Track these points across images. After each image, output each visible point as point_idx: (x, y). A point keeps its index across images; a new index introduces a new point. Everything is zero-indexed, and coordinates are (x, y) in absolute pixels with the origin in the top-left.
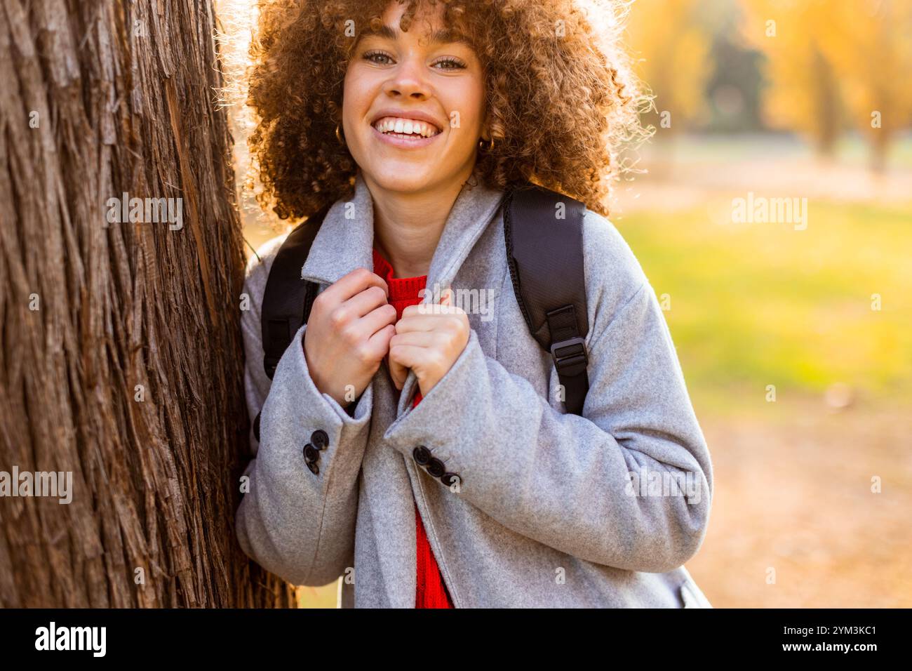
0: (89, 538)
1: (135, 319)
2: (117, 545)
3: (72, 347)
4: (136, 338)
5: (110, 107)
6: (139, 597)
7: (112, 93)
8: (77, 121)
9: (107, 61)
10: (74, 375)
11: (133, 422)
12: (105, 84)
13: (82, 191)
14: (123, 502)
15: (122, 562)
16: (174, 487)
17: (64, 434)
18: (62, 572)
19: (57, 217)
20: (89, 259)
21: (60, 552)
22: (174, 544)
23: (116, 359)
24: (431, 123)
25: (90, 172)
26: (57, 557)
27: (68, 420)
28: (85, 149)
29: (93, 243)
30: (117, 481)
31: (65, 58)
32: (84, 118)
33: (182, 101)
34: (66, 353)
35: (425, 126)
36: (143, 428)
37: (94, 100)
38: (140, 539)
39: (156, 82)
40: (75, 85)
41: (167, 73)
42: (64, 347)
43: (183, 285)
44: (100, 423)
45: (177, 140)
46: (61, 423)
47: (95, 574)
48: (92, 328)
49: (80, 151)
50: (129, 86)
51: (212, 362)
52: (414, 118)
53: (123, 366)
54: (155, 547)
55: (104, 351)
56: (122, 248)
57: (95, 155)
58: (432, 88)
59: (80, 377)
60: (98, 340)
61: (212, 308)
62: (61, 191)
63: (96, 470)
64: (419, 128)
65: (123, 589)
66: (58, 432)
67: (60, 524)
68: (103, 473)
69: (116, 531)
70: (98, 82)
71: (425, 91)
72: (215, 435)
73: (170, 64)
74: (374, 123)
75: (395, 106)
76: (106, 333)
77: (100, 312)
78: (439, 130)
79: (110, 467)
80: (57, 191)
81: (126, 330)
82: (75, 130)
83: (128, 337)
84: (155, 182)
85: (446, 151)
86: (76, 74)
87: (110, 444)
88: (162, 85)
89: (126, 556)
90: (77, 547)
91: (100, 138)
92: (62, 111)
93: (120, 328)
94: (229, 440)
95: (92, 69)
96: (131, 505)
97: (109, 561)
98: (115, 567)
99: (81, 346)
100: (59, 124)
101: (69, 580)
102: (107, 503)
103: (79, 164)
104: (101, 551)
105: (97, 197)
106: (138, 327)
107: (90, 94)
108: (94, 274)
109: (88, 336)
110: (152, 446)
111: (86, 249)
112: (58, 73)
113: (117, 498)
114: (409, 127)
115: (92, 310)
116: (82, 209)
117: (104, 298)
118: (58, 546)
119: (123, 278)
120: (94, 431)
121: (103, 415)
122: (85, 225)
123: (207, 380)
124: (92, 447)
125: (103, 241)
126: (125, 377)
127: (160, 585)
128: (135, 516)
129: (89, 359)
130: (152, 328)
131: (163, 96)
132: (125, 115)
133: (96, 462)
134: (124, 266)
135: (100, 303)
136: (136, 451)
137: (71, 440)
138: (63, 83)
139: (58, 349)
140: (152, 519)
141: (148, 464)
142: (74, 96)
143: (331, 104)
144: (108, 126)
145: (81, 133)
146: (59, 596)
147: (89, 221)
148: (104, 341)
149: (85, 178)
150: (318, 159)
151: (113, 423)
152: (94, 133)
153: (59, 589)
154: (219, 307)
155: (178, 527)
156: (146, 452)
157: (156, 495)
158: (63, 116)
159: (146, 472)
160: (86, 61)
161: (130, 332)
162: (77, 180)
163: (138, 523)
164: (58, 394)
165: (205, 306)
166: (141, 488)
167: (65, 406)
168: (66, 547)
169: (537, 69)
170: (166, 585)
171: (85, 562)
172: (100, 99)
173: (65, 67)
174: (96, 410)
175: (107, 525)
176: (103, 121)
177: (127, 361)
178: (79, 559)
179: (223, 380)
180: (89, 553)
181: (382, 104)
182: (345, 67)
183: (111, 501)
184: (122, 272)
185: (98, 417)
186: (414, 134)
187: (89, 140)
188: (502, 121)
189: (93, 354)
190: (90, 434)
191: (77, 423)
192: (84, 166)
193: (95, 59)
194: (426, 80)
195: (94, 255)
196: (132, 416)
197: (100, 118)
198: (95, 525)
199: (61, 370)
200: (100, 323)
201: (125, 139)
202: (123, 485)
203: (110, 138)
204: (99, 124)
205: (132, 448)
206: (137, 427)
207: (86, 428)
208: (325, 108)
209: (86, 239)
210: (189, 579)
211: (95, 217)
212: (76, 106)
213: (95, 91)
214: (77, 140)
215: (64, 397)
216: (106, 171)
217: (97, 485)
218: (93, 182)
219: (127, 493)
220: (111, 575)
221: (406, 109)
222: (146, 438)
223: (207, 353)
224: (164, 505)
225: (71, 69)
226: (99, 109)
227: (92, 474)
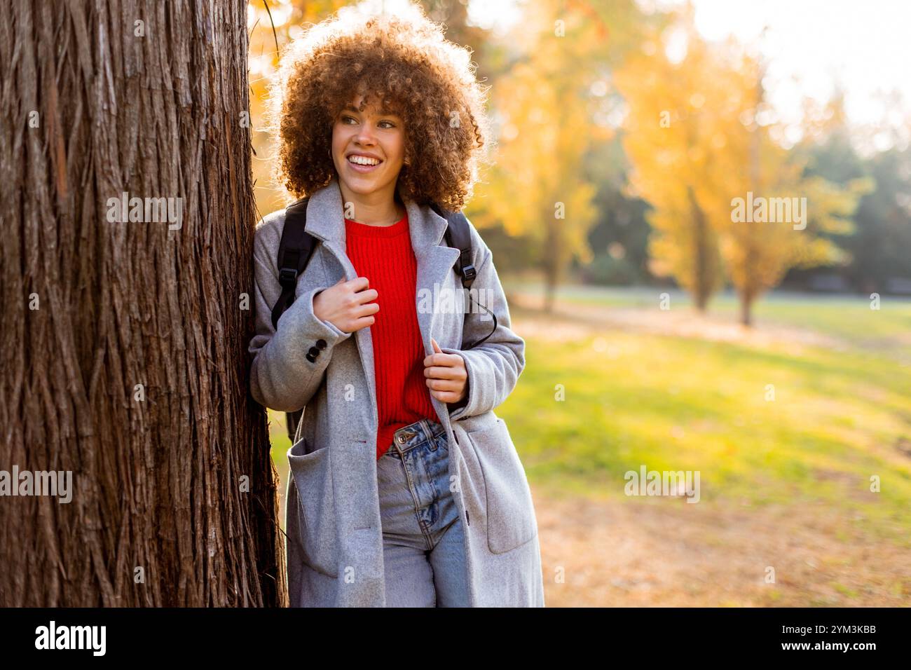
0: (179, 340)
1: (208, 232)
2: (192, 347)
3: (178, 240)
4: (208, 242)
5: (204, 121)
6: (200, 378)
7: (205, 114)
8: (189, 125)
9: (204, 96)
10: (178, 254)
11: (203, 285)
12: (203, 108)
13: (189, 161)
14: (197, 325)
15: (194, 357)
16: (219, 326)
17: (172, 283)
18: (166, 354)
19: (177, 171)
20: (190, 196)
21: (166, 343)
22: (218, 356)
23: (198, 251)
24: (376, 158)
25: (193, 152)
26: (164, 346)
27: (174, 276)
28: (191, 139)
29: (192, 189)
30: (195, 314)
31: (186, 93)
32: (192, 124)
33: (232, 127)
34: (176, 242)
35: (373, 160)
36: (208, 289)
37: (197, 116)
38: (203, 348)
39: (221, 113)
40: (190, 108)
41: (227, 111)
42: (175, 239)
43: (226, 226)
44: (189, 282)
45: (229, 147)
46: (171, 277)
47: (181, 359)
48: (188, 232)
49: (189, 141)
50: (213, 112)
51: (237, 273)
52: (368, 156)
53: (201, 255)
54: (209, 354)
55: (193, 245)
56: (205, 194)
57: (196, 144)
58: (377, 140)
59: (181, 255)
60: (191, 240)
61: (239, 243)
62: (179, 160)
63: (185, 305)
64: (370, 161)
65: (193, 372)
66: (170, 281)
67: (167, 329)
68: (189, 308)
69: (192, 340)
70: (200, 107)
71: (373, 143)
72: (236, 314)
73: (228, 105)
74: (348, 157)
75: (358, 150)
76: (194, 236)
77: (193, 225)
78: (381, 161)
79: (192, 305)
80: (177, 159)
81: (203, 237)
82: (188, 130)
83: (204, 241)
84: (219, 165)
85: (385, 171)
86: (190, 101)
87: (193, 295)
88: (224, 116)
89: (196, 355)
90: (174, 343)
91: (199, 136)
92: (183, 119)
93: (201, 235)
94: (242, 319)
95: (197, 100)
96: (200, 328)
97: (188, 355)
98: (190, 359)
99: (182, 241)
100: (181, 126)
101: (169, 360)
102: (189, 323)
103: (189, 147)
104: (185, 348)
105: (195, 165)
106: (209, 237)
107: (195, 112)
108: (191, 204)
109: (186, 236)
110: (212, 301)
111: (188, 191)
112: (182, 100)
113: (194, 322)
114: (365, 161)
115: (189, 223)
116: (188, 170)
117: (195, 218)
118: (165, 340)
119: (204, 210)
120: (186, 285)
121: (190, 278)
122: (189, 179)
123: (234, 282)
124: (184, 293)
125: (196, 188)
126: (202, 261)
127: (210, 374)
128: (201, 335)
129: (186, 247)
130: (214, 240)
131: (224, 122)
132: (210, 126)
133: (186, 301)
134: (205, 204)
135: (193, 220)
136: (204, 302)
137: (175, 286)
138: (184, 106)
139: (172, 239)
140: (209, 338)
141: (209, 310)
142: (188, 112)
143: (325, 141)
144: (203, 130)
145: (190, 131)
146: (164, 367)
147: (190, 177)
148: (193, 240)
149: (190, 155)
150: (317, 167)
151: (195, 285)
152: (196, 132)
153: (163, 363)
154: (242, 244)
155: (220, 349)
156: (208, 303)
157: (212, 327)
158: (183, 122)
159: (208, 313)
160: (195, 95)
161: (205, 238)
162: (187, 155)
163: (202, 338)
164: (171, 262)
165: (235, 241)
166: (205, 322)
167: (173, 269)
168: (169, 341)
169: (429, 131)
170: (213, 374)
171: (177, 352)
172: (200, 116)
173: (186, 98)
174: (187, 275)
175: (188, 336)
176: (200, 127)
177: (203, 253)
178: (174, 349)
179: (241, 284)
180: (180, 348)
181: (352, 148)
182: (333, 124)
183: (191, 324)
184: (204, 207)
185: (188, 278)
186: (368, 165)
187: (194, 135)
188: (410, 156)
189: (188, 245)
190: (184, 285)
191: (178, 279)
192: (191, 148)
193: (199, 96)
194: (374, 136)
195: (192, 194)
196: (203, 282)
197: (199, 126)
198: (183, 334)
199: (173, 250)
200: (193, 230)
201: (209, 139)
202: (197, 317)
203: (203, 137)
204: (199, 129)
205: (202, 299)
206: (206, 289)
207: (182, 283)
208: (322, 142)
209: (189, 186)
210: (224, 377)
211: (193, 175)
212: (189, 118)
213: (198, 111)
214: (188, 135)
215: (173, 264)
216: (200, 152)
217: (185, 313)
218: (194, 157)
219: (199, 321)
220: (188, 362)
221: (363, 152)
222: (209, 296)
223: (235, 267)
224: (215, 333)
225: (188, 99)
226: (199, 120)
227: (183, 307)
